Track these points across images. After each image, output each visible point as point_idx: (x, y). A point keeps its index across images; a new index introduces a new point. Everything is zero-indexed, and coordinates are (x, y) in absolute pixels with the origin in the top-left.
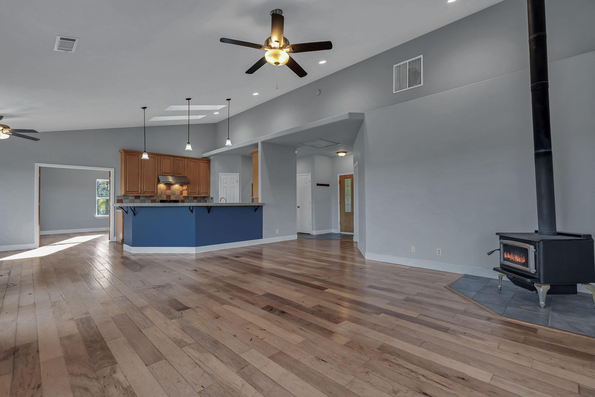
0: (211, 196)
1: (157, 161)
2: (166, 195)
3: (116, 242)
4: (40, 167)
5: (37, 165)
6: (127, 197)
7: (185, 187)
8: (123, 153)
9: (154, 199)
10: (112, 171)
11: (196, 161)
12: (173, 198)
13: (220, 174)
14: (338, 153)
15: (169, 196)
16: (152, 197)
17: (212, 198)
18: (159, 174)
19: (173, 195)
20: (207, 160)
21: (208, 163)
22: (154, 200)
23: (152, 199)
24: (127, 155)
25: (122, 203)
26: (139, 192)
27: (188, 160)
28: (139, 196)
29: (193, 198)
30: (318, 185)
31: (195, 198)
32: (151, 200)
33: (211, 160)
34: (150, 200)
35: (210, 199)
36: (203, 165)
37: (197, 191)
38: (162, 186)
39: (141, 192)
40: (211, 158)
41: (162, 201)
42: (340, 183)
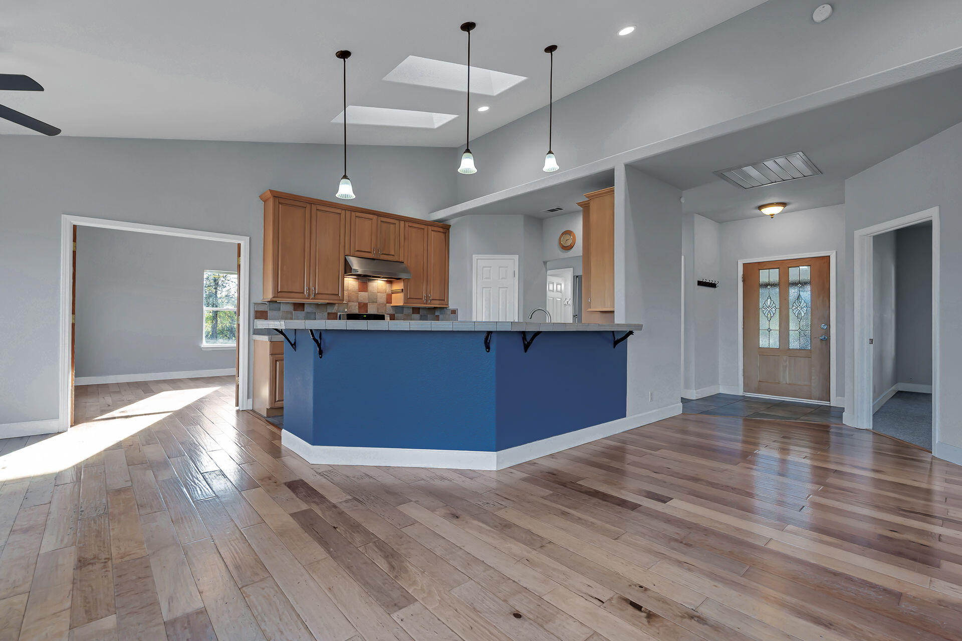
0: (451, 306)
1: (342, 222)
2: (359, 304)
3: (253, 410)
4: (75, 227)
5: (68, 221)
6: (276, 305)
7: (398, 286)
8: (271, 203)
9: (334, 311)
10: (244, 242)
11: (422, 226)
12: (372, 310)
13: (475, 257)
14: (760, 207)
15: (363, 306)
16: (328, 308)
17: (454, 312)
18: (347, 253)
19: (373, 302)
20: (444, 227)
21: (445, 233)
22: (334, 313)
23: (329, 311)
24: (280, 206)
25: (266, 319)
26: (303, 293)
27: (407, 224)
28: (303, 305)
29: (411, 310)
30: (701, 283)
31: (416, 310)
32: (328, 313)
33: (450, 226)
34: (326, 314)
35: (449, 312)
36: (435, 237)
37: (424, 295)
38: (350, 282)
39: (309, 295)
40: (452, 222)
41: (351, 317)
42: (744, 281)
